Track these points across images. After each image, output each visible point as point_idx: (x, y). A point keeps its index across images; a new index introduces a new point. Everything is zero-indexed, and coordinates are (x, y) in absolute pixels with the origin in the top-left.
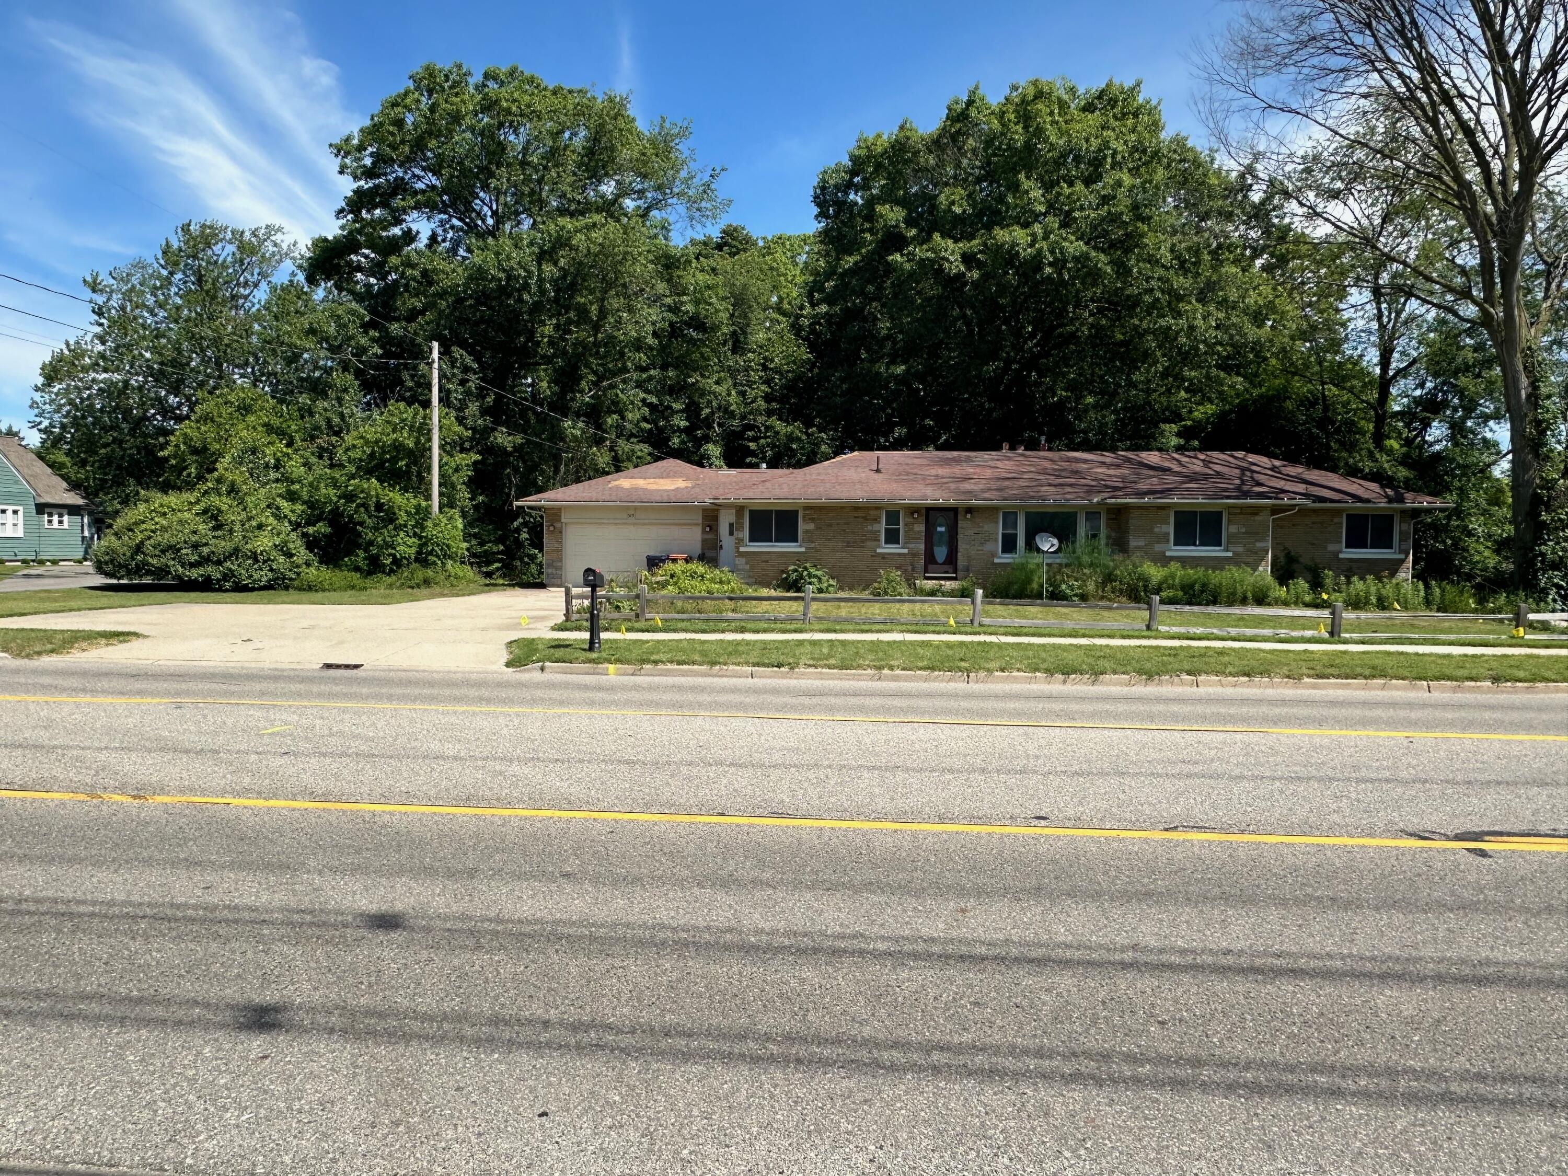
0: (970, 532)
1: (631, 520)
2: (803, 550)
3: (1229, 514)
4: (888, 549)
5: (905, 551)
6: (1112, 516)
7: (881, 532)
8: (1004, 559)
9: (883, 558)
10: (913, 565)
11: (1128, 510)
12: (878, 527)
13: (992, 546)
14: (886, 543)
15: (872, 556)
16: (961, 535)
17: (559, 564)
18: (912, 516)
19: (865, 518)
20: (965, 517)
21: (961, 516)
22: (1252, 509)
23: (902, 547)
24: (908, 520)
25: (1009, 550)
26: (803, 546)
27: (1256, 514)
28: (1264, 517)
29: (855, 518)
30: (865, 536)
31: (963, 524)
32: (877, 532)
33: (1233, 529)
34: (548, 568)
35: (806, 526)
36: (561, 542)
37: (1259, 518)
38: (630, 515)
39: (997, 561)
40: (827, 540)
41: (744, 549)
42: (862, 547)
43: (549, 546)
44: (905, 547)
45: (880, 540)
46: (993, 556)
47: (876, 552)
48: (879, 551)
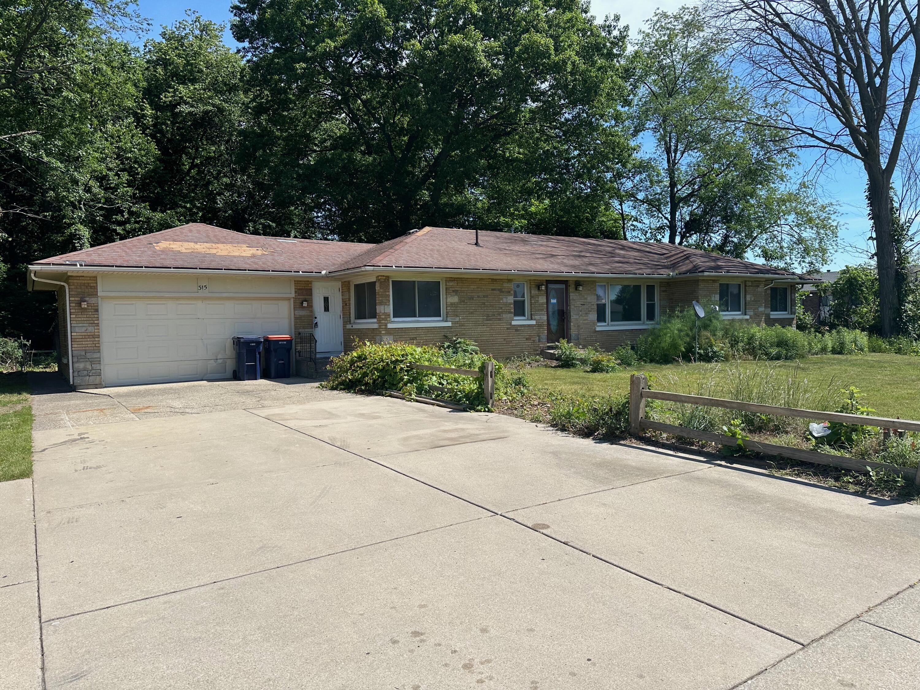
0: (578, 303)
1: (202, 293)
2: (449, 324)
3: (746, 286)
4: (518, 321)
5: (533, 322)
6: (664, 289)
7: (510, 304)
8: (601, 327)
9: (517, 330)
10: (539, 336)
11: (696, 282)
12: (511, 299)
13: (593, 316)
14: (516, 315)
15: (508, 329)
16: (572, 307)
17: (96, 355)
18: (539, 289)
19: (501, 291)
20: (576, 289)
21: (572, 289)
22: (756, 283)
23: (528, 319)
24: (535, 292)
25: (601, 318)
26: (446, 321)
27: (758, 286)
28: (761, 289)
29: (493, 290)
30: (501, 308)
31: (573, 296)
32: (506, 304)
33: (748, 298)
34: (78, 362)
35: (446, 298)
36: (98, 325)
37: (759, 289)
38: (201, 288)
39: (598, 329)
40: (472, 313)
41: (390, 326)
42: (500, 320)
43: (77, 330)
44: (532, 319)
45: (510, 313)
46: (594, 324)
47: (511, 325)
48: (514, 323)
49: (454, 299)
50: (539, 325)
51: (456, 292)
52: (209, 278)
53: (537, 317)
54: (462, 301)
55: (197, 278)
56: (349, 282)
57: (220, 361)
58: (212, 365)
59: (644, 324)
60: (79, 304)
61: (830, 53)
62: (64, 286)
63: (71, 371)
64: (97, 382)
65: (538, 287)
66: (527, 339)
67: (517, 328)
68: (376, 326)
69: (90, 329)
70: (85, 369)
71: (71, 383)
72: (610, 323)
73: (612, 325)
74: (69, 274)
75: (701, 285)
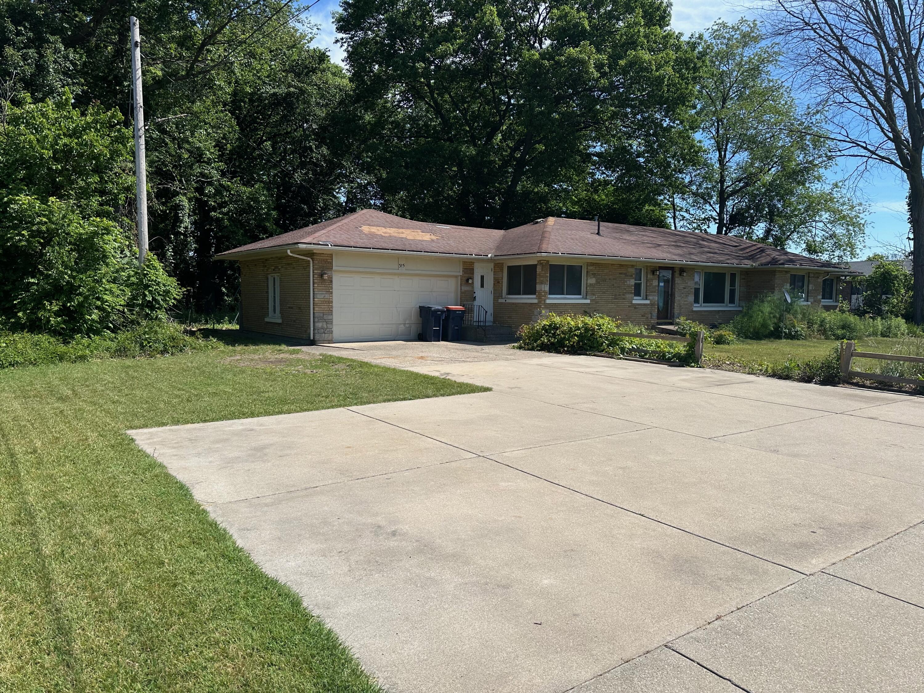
0: (681, 287)
1: (403, 270)
2: (588, 301)
3: (809, 277)
4: (637, 301)
5: (648, 302)
6: (743, 277)
7: (632, 286)
8: (697, 308)
9: (635, 308)
10: (651, 314)
11: (773, 273)
12: (632, 282)
13: (691, 298)
14: (635, 295)
15: (629, 306)
16: (677, 290)
17: (330, 317)
18: (653, 274)
19: (625, 274)
20: (680, 275)
21: (677, 274)
22: (817, 274)
23: (643, 299)
24: (650, 276)
25: (696, 301)
26: (586, 299)
27: (818, 277)
28: (820, 280)
29: (620, 274)
30: (625, 289)
31: (678, 280)
32: (629, 286)
33: (811, 286)
34: (318, 322)
35: (587, 280)
36: (332, 293)
37: (819, 280)
38: (401, 265)
39: (695, 309)
40: (604, 293)
41: (548, 301)
42: (624, 299)
43: (318, 296)
44: (646, 299)
45: (631, 293)
46: (692, 305)
47: (631, 303)
48: (634, 302)
49: (592, 281)
50: (652, 305)
51: (594, 274)
52: (407, 258)
53: (651, 298)
54: (598, 282)
55: (398, 258)
56: (503, 264)
57: (407, 325)
58: (402, 327)
59: (727, 306)
60: (322, 276)
61: (881, 75)
62: (309, 261)
63: (312, 329)
64: (330, 338)
65: (653, 272)
66: (642, 316)
67: (636, 306)
68: (536, 301)
69: (327, 296)
70: (322, 328)
71: (312, 338)
72: (703, 305)
73: (704, 307)
74: (315, 251)
75: (778, 275)
